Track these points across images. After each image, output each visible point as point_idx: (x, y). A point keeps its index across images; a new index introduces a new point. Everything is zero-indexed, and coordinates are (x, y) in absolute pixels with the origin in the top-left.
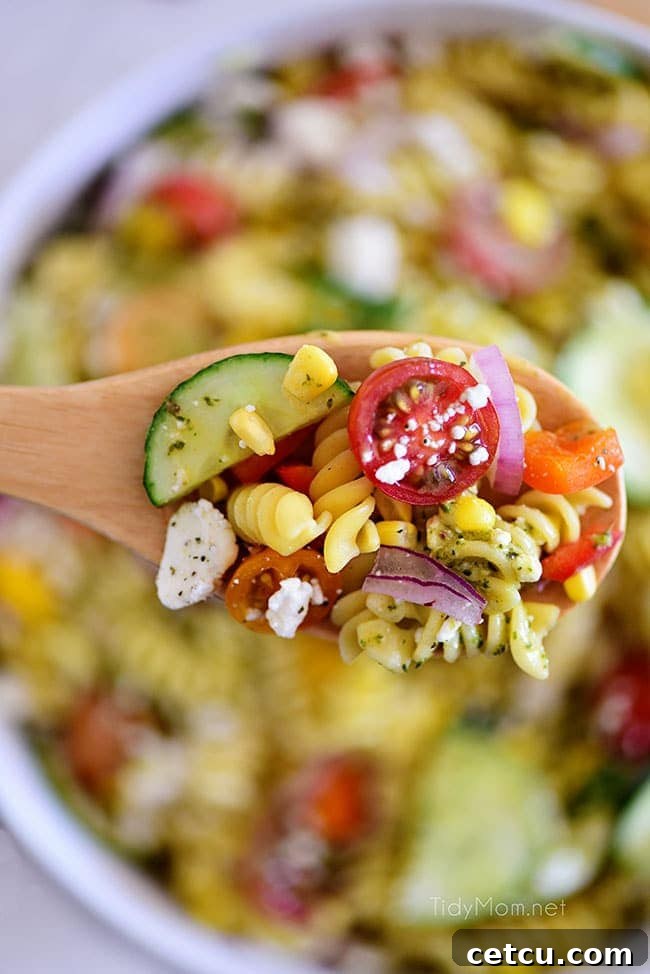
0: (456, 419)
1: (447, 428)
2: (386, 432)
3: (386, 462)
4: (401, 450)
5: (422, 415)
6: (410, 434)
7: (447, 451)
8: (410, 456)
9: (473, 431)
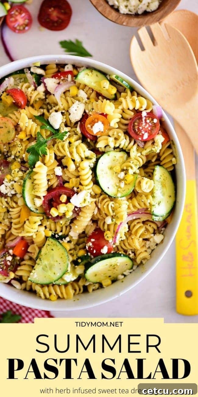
0: (146, 120)
1: (146, 122)
2: (138, 133)
3: (143, 136)
4: (143, 132)
5: (140, 125)
6: (142, 129)
7: (150, 125)
8: (146, 132)
9: (150, 119)
